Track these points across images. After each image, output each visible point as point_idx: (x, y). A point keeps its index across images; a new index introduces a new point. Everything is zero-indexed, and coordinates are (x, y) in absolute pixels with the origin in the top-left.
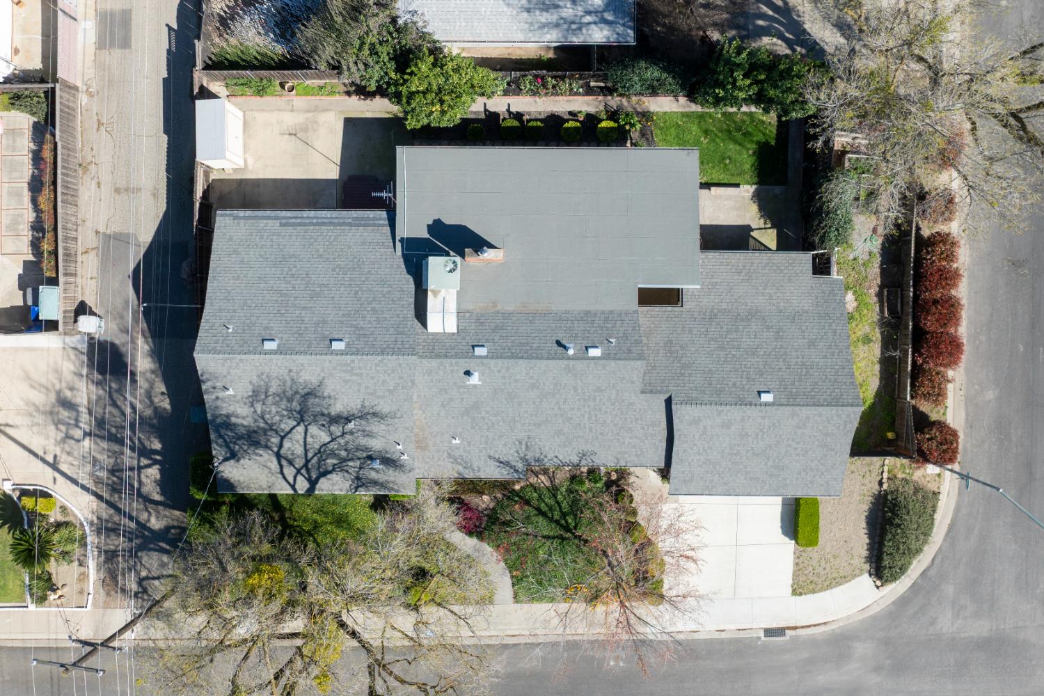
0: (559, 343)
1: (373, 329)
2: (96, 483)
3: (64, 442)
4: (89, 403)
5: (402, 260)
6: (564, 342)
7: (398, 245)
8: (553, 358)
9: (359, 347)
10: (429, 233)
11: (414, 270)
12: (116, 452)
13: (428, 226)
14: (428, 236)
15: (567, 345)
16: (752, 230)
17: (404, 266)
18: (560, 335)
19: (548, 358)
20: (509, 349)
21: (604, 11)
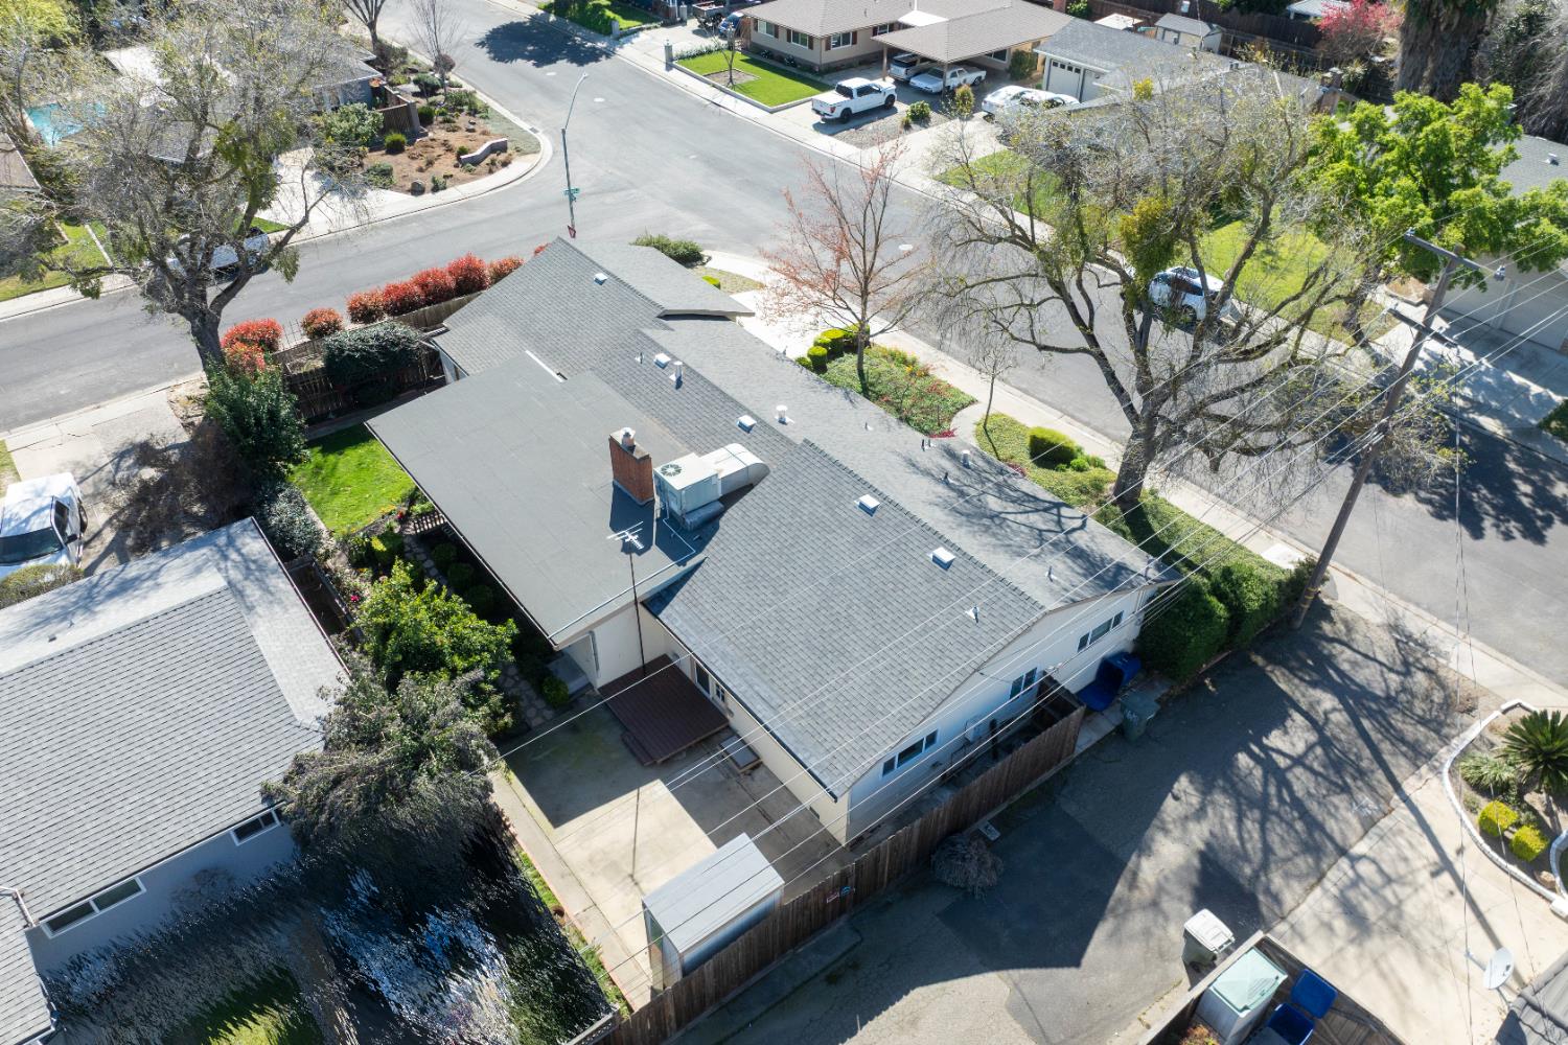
0: (679, 386)
1: (816, 495)
2: (1388, 800)
3: (1401, 877)
4: (1312, 887)
5: (707, 547)
6: (673, 385)
7: (690, 564)
8: (702, 376)
10: (649, 549)
12: (1319, 803)
13: (640, 556)
14: (654, 546)
15: (674, 380)
18: (667, 393)
19: (705, 379)
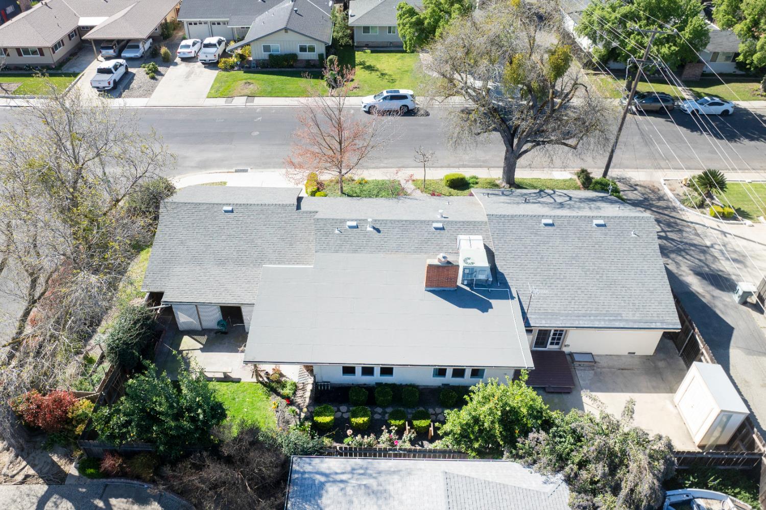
0: (378, 231)
1: (523, 233)
5: (509, 284)
6: (375, 231)
7: (515, 295)
8: (383, 220)
9: (531, 221)
10: (491, 303)
11: (498, 276)
13: (492, 308)
14: (491, 301)
15: (372, 229)
16: (201, 349)
17: (507, 279)
18: (377, 236)
19: (387, 220)
20: (416, 227)
21: (326, 482)
